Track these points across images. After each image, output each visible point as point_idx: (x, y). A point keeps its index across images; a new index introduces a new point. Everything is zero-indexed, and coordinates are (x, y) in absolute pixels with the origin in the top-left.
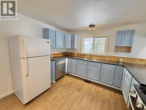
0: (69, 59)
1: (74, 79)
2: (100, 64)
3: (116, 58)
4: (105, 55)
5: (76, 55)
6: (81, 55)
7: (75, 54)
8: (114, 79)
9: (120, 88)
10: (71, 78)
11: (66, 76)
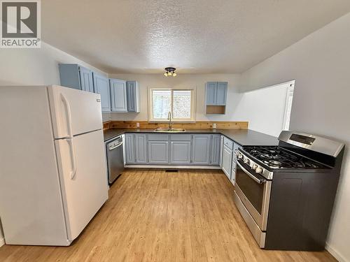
0: (127, 135)
1: (145, 173)
2: (190, 135)
3: (207, 123)
4: (193, 120)
5: (138, 125)
6: (149, 124)
7: (135, 123)
8: (210, 154)
9: (219, 166)
10: (139, 174)
11: (127, 173)
